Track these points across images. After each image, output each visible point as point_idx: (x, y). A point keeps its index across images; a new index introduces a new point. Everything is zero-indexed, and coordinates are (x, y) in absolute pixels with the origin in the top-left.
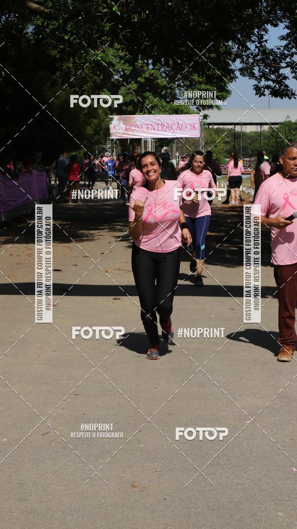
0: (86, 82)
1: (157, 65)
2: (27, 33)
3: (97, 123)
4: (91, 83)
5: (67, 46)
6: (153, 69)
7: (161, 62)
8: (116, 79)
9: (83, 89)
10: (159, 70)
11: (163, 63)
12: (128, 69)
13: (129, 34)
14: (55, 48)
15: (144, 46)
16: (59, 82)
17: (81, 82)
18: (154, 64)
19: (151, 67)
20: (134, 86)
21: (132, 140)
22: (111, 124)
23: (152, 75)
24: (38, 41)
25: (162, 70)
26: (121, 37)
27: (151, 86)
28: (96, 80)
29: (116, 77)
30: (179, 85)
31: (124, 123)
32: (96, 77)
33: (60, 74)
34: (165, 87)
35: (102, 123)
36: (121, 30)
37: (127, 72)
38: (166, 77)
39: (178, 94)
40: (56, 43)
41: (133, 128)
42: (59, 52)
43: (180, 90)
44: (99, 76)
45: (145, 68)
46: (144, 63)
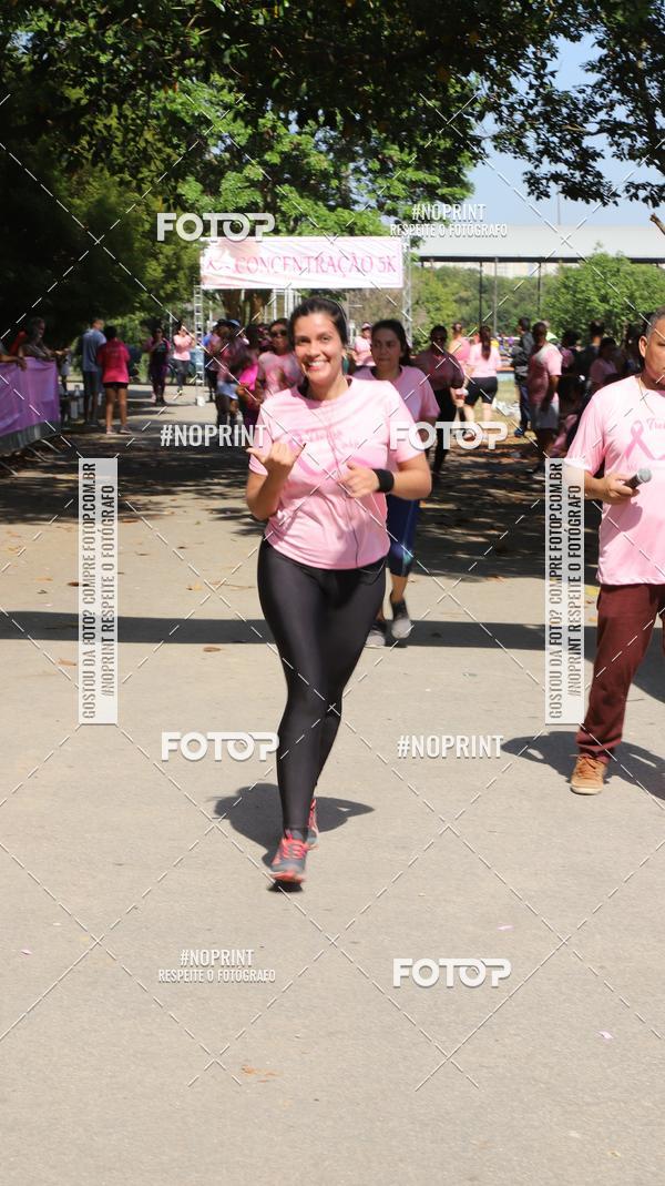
0: (148, 160)
1: (308, 124)
2: (16, 49)
3: (171, 253)
4: (158, 163)
5: (104, 78)
6: (299, 134)
7: (316, 118)
8: (216, 156)
9: (140, 176)
10: (313, 135)
11: (322, 119)
12: (242, 133)
13: (245, 54)
14: (77, 82)
15: (277, 81)
16: (87, 159)
17: (136, 160)
18: (301, 122)
19: (294, 128)
20: (255, 172)
21: (250, 293)
22: (204, 255)
23: (297, 147)
24: (41, 68)
25: (320, 135)
26: (227, 60)
27: (294, 170)
28: (169, 156)
29: (215, 151)
30: (357, 170)
31: (233, 256)
32: (169, 150)
33: (89, 143)
34: (325, 175)
35: (181, 253)
36: (228, 44)
37: (242, 141)
38: (328, 152)
39: (354, 190)
40: (79, 71)
41: (252, 265)
42: (86, 92)
43: (358, 180)
44: (176, 147)
45: (282, 131)
46: (279, 118)
